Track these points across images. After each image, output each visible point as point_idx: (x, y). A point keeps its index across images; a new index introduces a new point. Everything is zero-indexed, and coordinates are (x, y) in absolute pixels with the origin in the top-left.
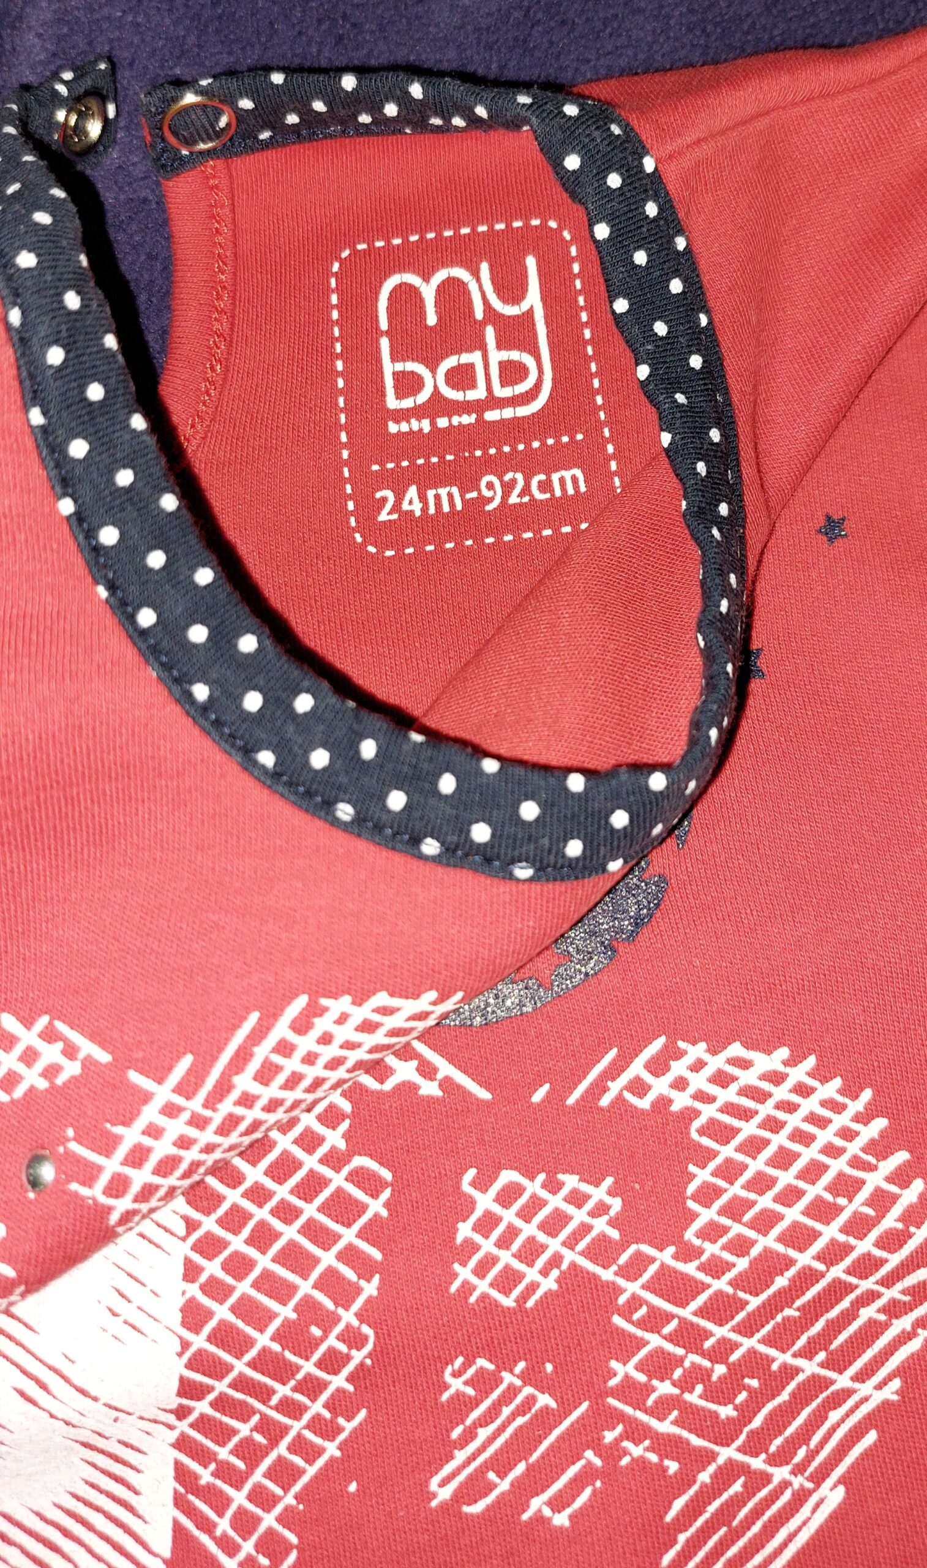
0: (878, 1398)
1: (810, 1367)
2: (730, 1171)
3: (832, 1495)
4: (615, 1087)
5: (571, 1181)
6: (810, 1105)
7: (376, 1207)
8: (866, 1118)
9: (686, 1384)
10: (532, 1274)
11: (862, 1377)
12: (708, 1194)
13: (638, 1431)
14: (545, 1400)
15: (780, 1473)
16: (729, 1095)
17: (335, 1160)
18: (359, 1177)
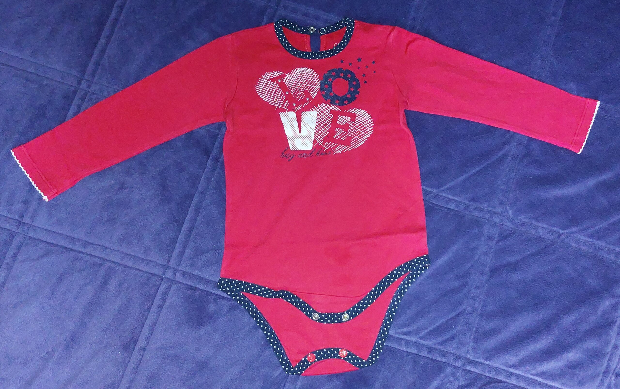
0: (368, 136)
4: (351, 111)
5: (347, 117)
6: (365, 115)
7: (332, 118)
8: (370, 116)
9: (354, 131)
10: (343, 122)
12: (357, 119)
13: (350, 134)
14: (343, 132)
15: (360, 140)
16: (360, 113)
18: (330, 115)
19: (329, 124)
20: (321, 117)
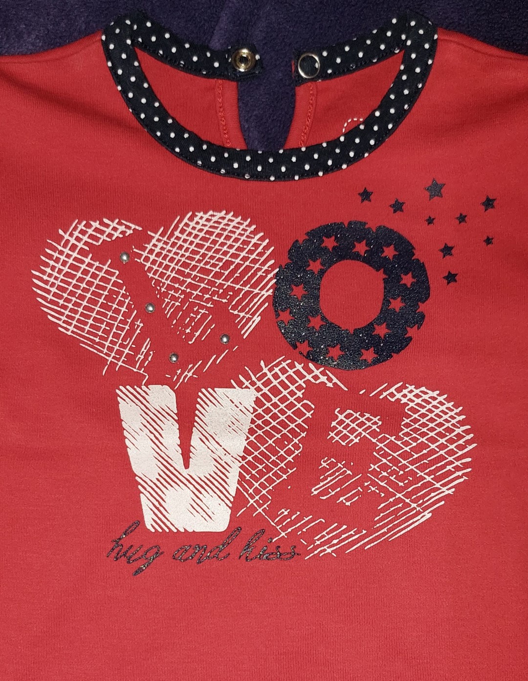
0: (447, 492)
1: (428, 479)
2: (415, 421)
3: (428, 515)
4: (385, 394)
5: (367, 415)
6: (443, 408)
7: (308, 415)
8: (459, 414)
9: (391, 474)
10: (352, 437)
11: (444, 485)
12: (407, 425)
13: (374, 484)
14: (349, 472)
15: (414, 505)
16: (419, 401)
17: (299, 400)
18: (304, 406)
19: (296, 441)
20: (268, 411)
